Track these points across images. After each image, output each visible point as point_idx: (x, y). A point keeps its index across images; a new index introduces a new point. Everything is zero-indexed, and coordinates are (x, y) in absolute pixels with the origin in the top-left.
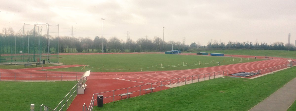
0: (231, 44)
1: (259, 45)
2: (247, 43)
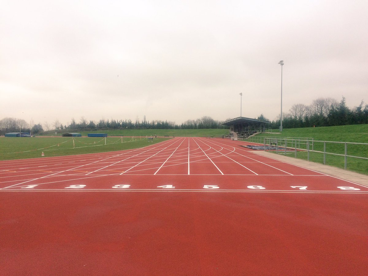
0: (104, 123)
1: (139, 124)
2: (125, 122)
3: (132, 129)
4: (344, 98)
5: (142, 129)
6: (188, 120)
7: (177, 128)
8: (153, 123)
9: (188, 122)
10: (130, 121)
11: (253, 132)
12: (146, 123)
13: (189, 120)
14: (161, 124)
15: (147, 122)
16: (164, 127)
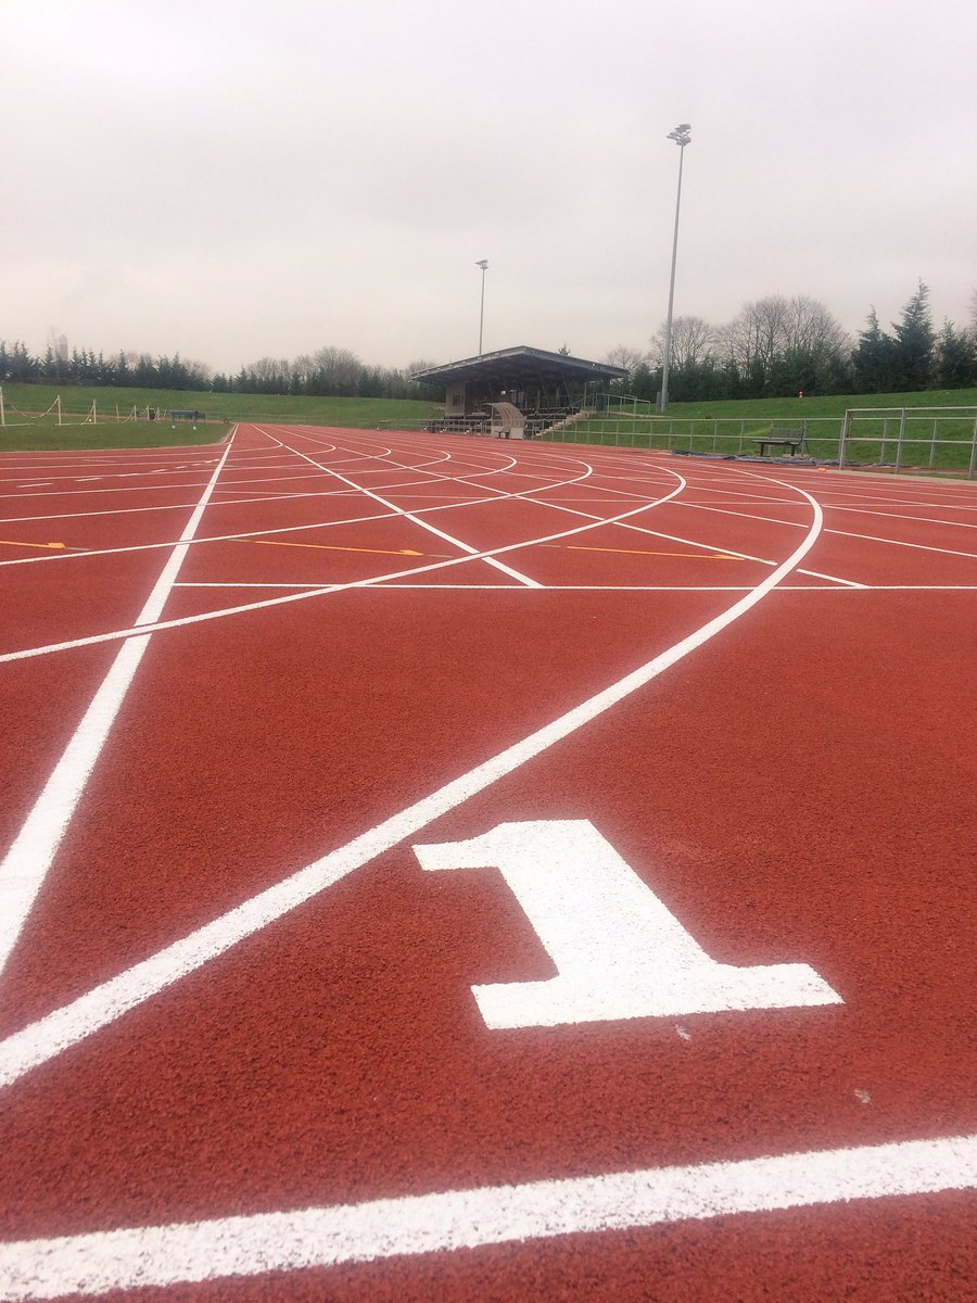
1: (61, 363)
3: (31, 382)
4: (923, 289)
5: (75, 384)
6: (260, 359)
7: (221, 386)
8: (123, 363)
9: (264, 365)
10: (20, 346)
11: (563, 412)
12: (93, 361)
13: (265, 360)
14: (156, 367)
15: (97, 357)
16: (170, 380)
